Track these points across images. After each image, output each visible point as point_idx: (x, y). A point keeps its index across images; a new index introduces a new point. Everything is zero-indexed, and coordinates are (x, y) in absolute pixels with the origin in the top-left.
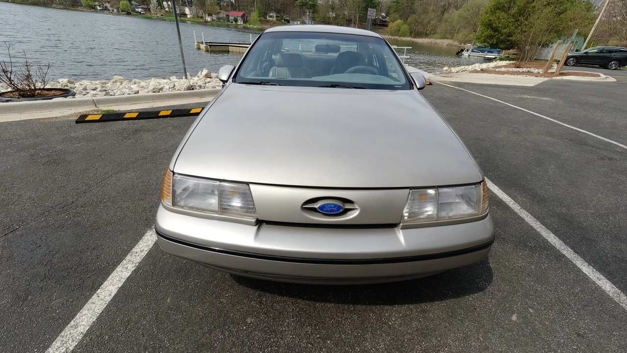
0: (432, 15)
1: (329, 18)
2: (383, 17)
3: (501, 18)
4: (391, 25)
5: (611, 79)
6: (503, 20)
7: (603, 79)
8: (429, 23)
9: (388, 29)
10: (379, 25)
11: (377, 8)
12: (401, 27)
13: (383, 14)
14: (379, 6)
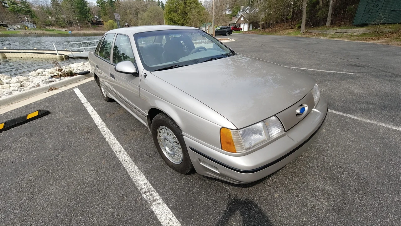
0: (131, 16)
1: (51, 21)
2: (97, 19)
3: (175, 16)
4: (105, 23)
5: (233, 40)
6: (176, 17)
7: (231, 40)
8: (131, 21)
9: (104, 27)
10: (97, 24)
11: (90, 12)
12: (114, 24)
13: (96, 17)
14: (91, 11)
